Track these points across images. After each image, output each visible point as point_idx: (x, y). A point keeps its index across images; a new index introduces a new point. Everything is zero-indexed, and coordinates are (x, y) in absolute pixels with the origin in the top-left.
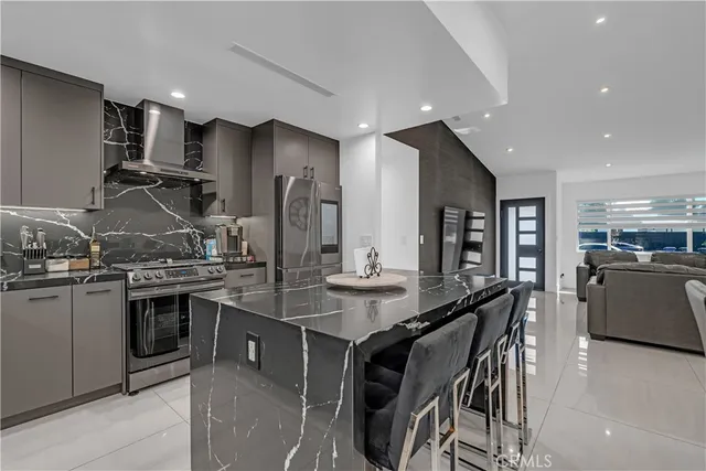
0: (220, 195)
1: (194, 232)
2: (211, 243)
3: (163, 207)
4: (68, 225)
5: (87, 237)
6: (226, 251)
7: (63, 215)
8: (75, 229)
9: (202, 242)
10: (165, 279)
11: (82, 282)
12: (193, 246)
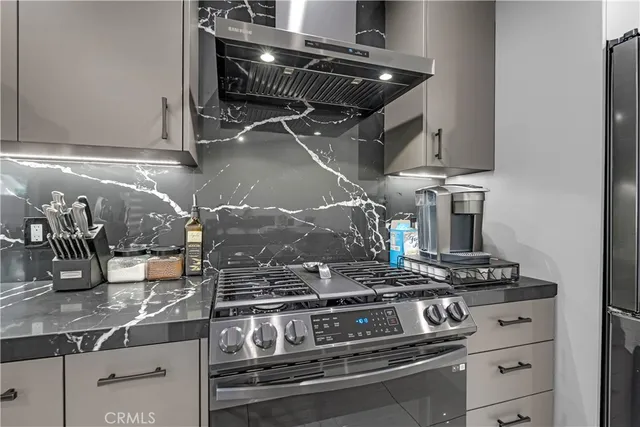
0: (432, 122)
1: (369, 206)
2: (400, 226)
3: (315, 157)
4: (155, 192)
5: (184, 214)
6: (446, 251)
7: (146, 173)
8: (166, 199)
9: (382, 224)
10: (311, 346)
11: (88, 347)
12: (366, 233)
